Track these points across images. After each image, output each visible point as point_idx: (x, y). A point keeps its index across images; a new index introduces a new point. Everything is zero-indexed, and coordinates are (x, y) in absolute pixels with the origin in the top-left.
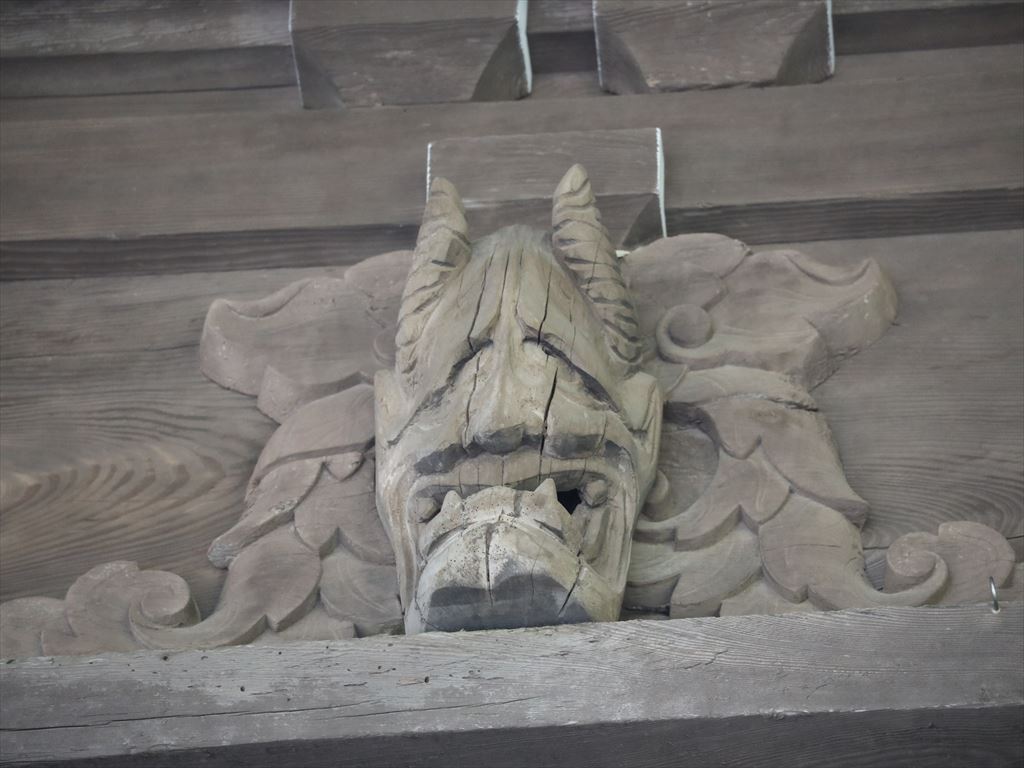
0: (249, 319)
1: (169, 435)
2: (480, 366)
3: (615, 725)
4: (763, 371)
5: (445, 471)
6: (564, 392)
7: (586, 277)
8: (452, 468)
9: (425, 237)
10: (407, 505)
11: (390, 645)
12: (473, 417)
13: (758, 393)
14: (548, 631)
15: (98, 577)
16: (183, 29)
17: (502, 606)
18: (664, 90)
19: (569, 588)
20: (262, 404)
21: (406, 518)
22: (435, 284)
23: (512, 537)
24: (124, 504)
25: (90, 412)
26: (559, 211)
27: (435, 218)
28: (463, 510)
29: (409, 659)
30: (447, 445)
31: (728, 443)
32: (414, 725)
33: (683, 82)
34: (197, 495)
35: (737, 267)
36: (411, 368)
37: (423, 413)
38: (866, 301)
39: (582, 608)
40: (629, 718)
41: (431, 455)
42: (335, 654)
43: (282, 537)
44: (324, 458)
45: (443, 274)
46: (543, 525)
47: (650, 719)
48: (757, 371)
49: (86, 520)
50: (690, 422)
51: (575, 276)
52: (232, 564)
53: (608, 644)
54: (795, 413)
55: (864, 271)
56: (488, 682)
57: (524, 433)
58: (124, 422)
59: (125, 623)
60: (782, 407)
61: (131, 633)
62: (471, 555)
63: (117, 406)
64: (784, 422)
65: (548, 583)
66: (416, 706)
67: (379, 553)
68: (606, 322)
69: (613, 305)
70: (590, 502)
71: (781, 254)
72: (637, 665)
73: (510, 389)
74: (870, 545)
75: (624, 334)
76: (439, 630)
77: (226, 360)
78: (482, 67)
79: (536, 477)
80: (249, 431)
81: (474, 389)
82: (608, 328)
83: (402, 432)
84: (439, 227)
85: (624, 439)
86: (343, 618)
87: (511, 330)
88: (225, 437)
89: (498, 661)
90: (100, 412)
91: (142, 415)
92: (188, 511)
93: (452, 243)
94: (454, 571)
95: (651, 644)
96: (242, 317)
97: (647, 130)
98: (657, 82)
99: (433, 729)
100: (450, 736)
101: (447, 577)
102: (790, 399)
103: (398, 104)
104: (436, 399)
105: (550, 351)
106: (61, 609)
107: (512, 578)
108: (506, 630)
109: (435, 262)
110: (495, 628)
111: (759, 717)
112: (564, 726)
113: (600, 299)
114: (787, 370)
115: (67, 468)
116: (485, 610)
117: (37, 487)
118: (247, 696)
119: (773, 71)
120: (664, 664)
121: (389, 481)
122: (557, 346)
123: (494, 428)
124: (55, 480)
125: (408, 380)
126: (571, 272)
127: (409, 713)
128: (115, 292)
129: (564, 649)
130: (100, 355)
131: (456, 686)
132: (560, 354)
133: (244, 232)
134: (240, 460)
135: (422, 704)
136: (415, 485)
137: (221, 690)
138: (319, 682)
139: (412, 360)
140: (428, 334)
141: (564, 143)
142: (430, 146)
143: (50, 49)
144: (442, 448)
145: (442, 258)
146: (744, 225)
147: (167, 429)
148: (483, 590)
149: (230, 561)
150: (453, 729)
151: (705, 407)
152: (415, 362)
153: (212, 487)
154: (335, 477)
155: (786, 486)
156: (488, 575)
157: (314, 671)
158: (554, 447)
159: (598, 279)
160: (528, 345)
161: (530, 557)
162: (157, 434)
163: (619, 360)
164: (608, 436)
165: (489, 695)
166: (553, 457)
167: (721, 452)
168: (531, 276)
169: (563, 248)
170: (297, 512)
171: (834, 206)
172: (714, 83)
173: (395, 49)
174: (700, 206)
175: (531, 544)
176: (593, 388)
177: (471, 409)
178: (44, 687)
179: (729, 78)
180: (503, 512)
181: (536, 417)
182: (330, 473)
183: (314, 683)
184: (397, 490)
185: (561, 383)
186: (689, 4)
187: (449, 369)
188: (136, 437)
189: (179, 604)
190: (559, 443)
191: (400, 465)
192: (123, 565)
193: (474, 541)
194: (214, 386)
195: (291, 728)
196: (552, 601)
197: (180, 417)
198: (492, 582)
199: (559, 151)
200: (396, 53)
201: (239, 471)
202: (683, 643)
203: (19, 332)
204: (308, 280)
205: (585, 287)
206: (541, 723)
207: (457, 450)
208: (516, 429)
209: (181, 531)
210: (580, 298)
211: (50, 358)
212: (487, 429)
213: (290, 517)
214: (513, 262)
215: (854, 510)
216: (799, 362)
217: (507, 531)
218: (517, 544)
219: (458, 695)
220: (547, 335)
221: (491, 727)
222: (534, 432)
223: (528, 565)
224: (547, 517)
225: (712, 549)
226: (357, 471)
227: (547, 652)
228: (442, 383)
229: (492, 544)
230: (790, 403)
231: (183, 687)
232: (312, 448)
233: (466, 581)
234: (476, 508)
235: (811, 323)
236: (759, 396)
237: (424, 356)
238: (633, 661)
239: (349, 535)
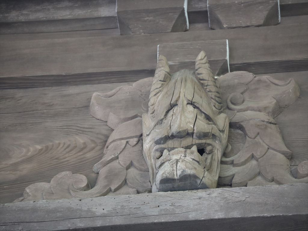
0: (104, 98)
1: (81, 133)
2: (174, 112)
3: (216, 219)
4: (259, 112)
5: (164, 143)
6: (199, 119)
7: (206, 85)
8: (166, 143)
9: (157, 73)
10: (152, 154)
11: (148, 196)
12: (172, 127)
13: (258, 119)
14: (195, 191)
15: (60, 176)
16: (84, 12)
17: (181, 184)
18: (229, 28)
19: (201, 178)
20: (109, 124)
21: (152, 158)
22: (160, 87)
23: (184, 163)
24: (68, 154)
25: (57, 127)
26: (198, 65)
27: (160, 67)
28: (169, 155)
29: (153, 200)
30: (164, 136)
31: (249, 134)
32: (155, 220)
33: (234, 26)
34: (89, 151)
35: (251, 81)
36: (153, 113)
37: (157, 126)
38: (291, 91)
39: (205, 185)
40: (220, 217)
41: (160, 139)
42: (131, 199)
43: (115, 164)
44: (127, 140)
45: (162, 84)
46: (193, 159)
47: (226, 217)
48: (258, 112)
49: (56, 159)
50: (237, 128)
51: (202, 84)
52: (100, 172)
53: (214, 195)
54: (269, 125)
55: (290, 82)
56: (177, 207)
57: (187, 132)
58: (67, 130)
59: (68, 190)
60: (265, 123)
61: (70, 193)
62: (172, 168)
63: (65, 125)
64: (266, 128)
65: (195, 177)
66: (155, 214)
67: (144, 168)
68: (212, 98)
69: (213, 93)
70: (207, 152)
71: (265, 77)
72: (222, 201)
73: (183, 118)
74: (293, 165)
75: (217, 102)
76: (162, 191)
77: (98, 111)
78: (174, 22)
79: (191, 145)
80: (105, 132)
81: (172, 119)
82: (212, 100)
83: (150, 132)
84: (161, 70)
85: (217, 133)
86: (133, 188)
87: (183, 101)
88: (97, 134)
89: (180, 201)
90: (60, 127)
91: (73, 127)
92: (87, 156)
93: (165, 75)
94: (167, 174)
95: (226, 195)
96: (102, 98)
97: (224, 40)
98: (226, 26)
99: (161, 221)
100: (166, 223)
101: (164, 175)
102: (268, 121)
103: (149, 33)
104: (161, 122)
105: (195, 107)
106: (49, 186)
107: (184, 176)
108: (182, 191)
109: (160, 81)
110: (179, 190)
111: (259, 217)
112: (200, 220)
113: (210, 91)
114: (267, 112)
115: (51, 144)
116: (176, 185)
117: (41, 149)
118: (105, 211)
119: (262, 22)
120: (230, 201)
121: (147, 147)
122: (197, 106)
123: (178, 130)
124: (47, 147)
125: (152, 116)
126: (201, 83)
127: (154, 216)
128: (65, 91)
129: (200, 197)
130: (61, 110)
131: (167, 208)
132: (198, 108)
133: (103, 72)
134: (102, 141)
135: (157, 214)
136: (155, 148)
137: (97, 210)
138: (126, 207)
139: (153, 110)
140: (158, 102)
141: (199, 44)
142: (158, 46)
143: (45, 18)
144: (163, 136)
145: (162, 80)
146: (253, 68)
147: (81, 132)
148: (176, 179)
149: (99, 171)
150: (167, 221)
151: (242, 123)
152: (154, 111)
153: (94, 149)
154: (130, 145)
155: (267, 147)
156: (177, 175)
157: (125, 204)
158: (196, 136)
159: (209, 85)
160: (188, 105)
161: (189, 169)
162: (77, 133)
163: (216, 109)
164: (213, 133)
165: (178, 211)
166: (196, 139)
167: (247, 137)
168: (189, 85)
169: (199, 76)
170: (119, 156)
171: (281, 63)
172: (244, 26)
173: (148, 17)
174: (240, 63)
175: (190, 165)
176: (208, 118)
177: (171, 125)
178: (44, 209)
179: (248, 24)
180: (181, 156)
181: (191, 127)
182: (129, 144)
183: (125, 207)
184: (149, 149)
185: (198, 117)
186: (236, 2)
187: (164, 113)
188: (71, 134)
189: (84, 184)
190: (198, 135)
191: (150, 142)
192: (68, 172)
193: (173, 165)
194: (95, 118)
195: (118, 221)
196: (196, 182)
197: (84, 128)
198: (178, 177)
199: (197, 47)
200: (148, 18)
201: (102, 144)
202: (236, 195)
203: (36, 103)
204: (122, 86)
205: (205, 88)
206: (193, 219)
207: (167, 137)
208: (185, 131)
209: (85, 162)
210: (204, 91)
211: (45, 111)
212: (176, 131)
213: (117, 158)
214: (183, 80)
215: (288, 154)
216: (270, 110)
217: (182, 161)
218: (186, 165)
219: (168, 211)
220: (194, 102)
221: (178, 220)
222: (190, 131)
223: (189, 172)
224: (195, 157)
225: (244, 166)
226: (137, 143)
227: (195, 198)
228: (163, 117)
229: (178, 165)
230: (268, 122)
231: (86, 209)
232: (124, 137)
233: (170, 177)
234: (173, 155)
235: (274, 98)
236: (258, 120)
237: (157, 109)
238: (221, 200)
239: (135, 163)
